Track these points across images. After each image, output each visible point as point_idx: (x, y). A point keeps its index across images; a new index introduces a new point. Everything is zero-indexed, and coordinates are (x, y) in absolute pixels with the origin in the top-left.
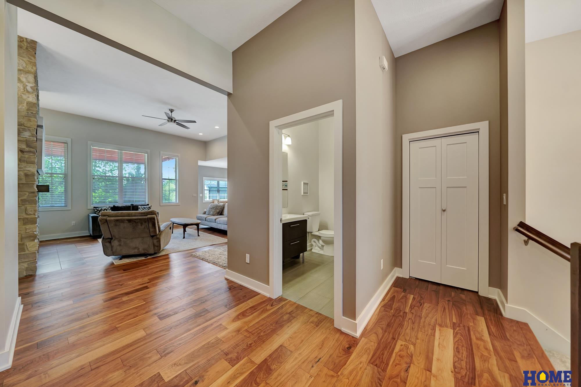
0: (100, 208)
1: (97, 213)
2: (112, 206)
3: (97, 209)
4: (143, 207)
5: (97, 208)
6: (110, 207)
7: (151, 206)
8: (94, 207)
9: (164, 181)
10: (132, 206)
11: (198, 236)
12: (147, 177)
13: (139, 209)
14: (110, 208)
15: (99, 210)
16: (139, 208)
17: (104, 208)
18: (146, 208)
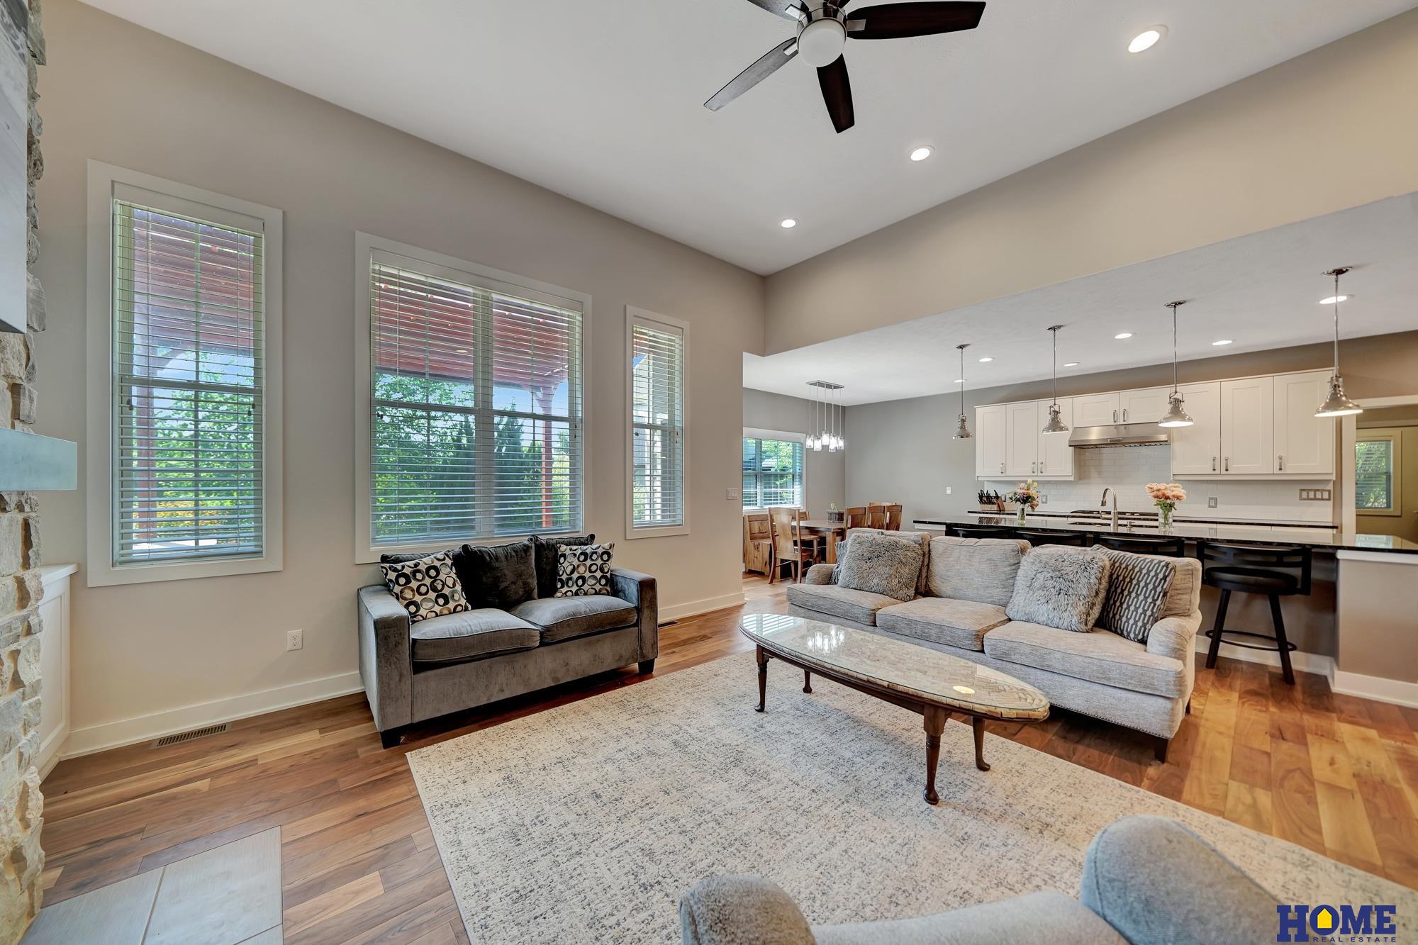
0: (411, 563)
1: (397, 589)
2: (458, 550)
3: (399, 566)
4: (579, 549)
5: (397, 561)
6: (451, 554)
7: (611, 546)
8: (385, 559)
9: (637, 434)
10: (536, 545)
11: (982, 766)
12: (580, 414)
13: (562, 560)
14: (449, 562)
15: (407, 571)
16: (564, 556)
17: (427, 560)
18: (594, 557)
